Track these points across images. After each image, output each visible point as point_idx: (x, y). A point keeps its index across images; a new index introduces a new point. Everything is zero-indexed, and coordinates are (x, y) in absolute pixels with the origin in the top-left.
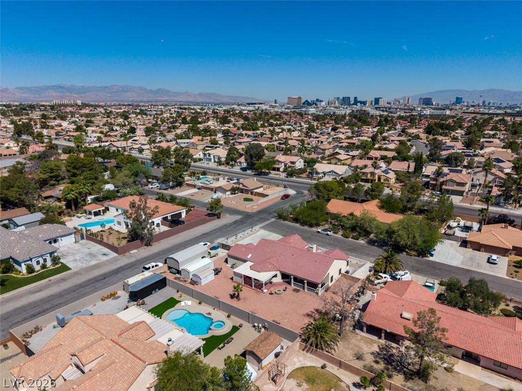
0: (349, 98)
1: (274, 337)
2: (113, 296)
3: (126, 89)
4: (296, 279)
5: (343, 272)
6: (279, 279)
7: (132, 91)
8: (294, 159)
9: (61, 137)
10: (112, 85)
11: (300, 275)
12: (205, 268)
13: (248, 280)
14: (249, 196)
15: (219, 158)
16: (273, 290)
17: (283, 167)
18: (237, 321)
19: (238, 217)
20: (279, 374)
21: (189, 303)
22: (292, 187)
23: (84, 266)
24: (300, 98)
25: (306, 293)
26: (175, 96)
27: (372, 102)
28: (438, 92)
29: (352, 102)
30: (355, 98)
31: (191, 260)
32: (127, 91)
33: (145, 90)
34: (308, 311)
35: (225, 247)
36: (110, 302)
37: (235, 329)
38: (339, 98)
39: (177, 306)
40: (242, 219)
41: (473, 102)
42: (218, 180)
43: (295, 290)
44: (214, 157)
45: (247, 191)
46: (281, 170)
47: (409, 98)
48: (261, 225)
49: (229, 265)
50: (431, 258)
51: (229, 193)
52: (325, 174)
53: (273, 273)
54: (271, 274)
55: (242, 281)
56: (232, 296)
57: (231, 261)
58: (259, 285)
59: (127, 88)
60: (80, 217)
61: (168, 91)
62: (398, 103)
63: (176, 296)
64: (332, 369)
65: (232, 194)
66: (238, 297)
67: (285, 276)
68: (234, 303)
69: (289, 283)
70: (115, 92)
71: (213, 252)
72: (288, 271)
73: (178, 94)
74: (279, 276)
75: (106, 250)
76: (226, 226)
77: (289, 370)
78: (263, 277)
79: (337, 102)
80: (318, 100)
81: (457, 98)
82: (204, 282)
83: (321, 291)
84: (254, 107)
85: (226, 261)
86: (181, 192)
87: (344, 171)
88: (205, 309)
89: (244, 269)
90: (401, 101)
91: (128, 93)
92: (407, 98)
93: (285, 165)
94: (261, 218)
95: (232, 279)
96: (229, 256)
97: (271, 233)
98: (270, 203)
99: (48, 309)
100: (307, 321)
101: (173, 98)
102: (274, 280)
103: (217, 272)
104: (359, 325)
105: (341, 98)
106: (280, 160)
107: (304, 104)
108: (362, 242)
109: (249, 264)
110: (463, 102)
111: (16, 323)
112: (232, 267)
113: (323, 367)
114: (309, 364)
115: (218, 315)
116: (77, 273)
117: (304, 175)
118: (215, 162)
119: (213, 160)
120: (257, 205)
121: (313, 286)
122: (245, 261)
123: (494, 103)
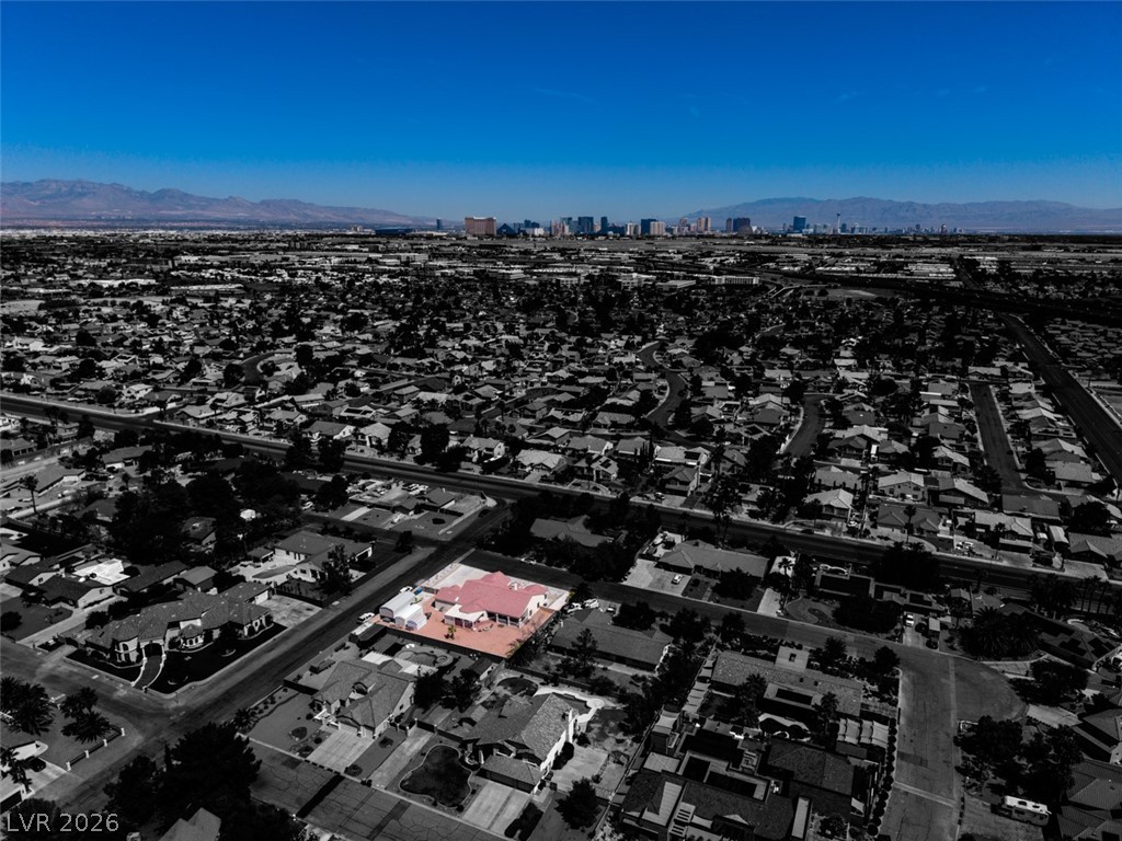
0: (591, 219)
1: (486, 661)
2: (343, 646)
3: (78, 190)
4: (500, 616)
5: (541, 605)
6: (486, 618)
7: (94, 193)
8: (491, 442)
9: (65, 391)
10: (43, 181)
11: (504, 613)
12: (416, 615)
13: (458, 621)
14: (437, 515)
15: (379, 441)
16: (481, 627)
17: (477, 456)
18: (457, 655)
19: (432, 550)
20: (492, 683)
21: (413, 645)
22: (491, 493)
23: (297, 623)
24: (490, 220)
25: (509, 627)
26: (203, 208)
27: (636, 227)
28: (764, 202)
29: (598, 228)
30: (604, 220)
31: (401, 608)
32: (82, 195)
33: (129, 191)
34: (510, 641)
35: (427, 590)
36: (342, 651)
37: (455, 660)
38: (570, 219)
39: (403, 649)
40: (436, 552)
41: (825, 227)
42: (389, 487)
43: (500, 626)
44: (370, 438)
45: (434, 509)
46: (474, 460)
47: (707, 219)
48: (461, 559)
49: (437, 609)
50: (624, 583)
51: (412, 513)
52: (533, 468)
53: (481, 613)
54: (478, 614)
55: (453, 623)
56: (447, 637)
57: (438, 605)
58: (469, 625)
59: (82, 188)
60: (245, 566)
61: (186, 195)
62: (686, 228)
63: (399, 641)
64: (527, 677)
65: (415, 513)
66: (452, 637)
67: (491, 615)
68: (449, 641)
69: (495, 620)
70: (50, 197)
71: (418, 597)
72: (493, 610)
73: (210, 202)
74: (486, 615)
75: (307, 605)
76: (421, 564)
77: (498, 681)
78: (472, 617)
79: (567, 228)
80: (528, 224)
81: (796, 219)
82: (419, 627)
83: (521, 624)
84: (399, 258)
85: (433, 605)
86: (347, 514)
87: (556, 462)
88: (427, 649)
89: (454, 612)
90: (692, 225)
91: (85, 200)
92: (703, 220)
93: (480, 453)
94: (459, 549)
95: (443, 621)
96: (437, 600)
97: (472, 568)
98: (467, 525)
99: (292, 664)
100: (510, 648)
101: (198, 212)
102: (482, 619)
103: (428, 616)
104: (549, 647)
105: (575, 219)
106: (471, 446)
107: (499, 231)
108: (564, 569)
109: (457, 607)
110: (808, 227)
111: (287, 667)
112: (441, 610)
113: (522, 676)
114: (511, 676)
115: (439, 652)
116: (294, 631)
117: (505, 469)
118: (372, 446)
119: (368, 444)
120: (450, 530)
121: (515, 620)
122: (453, 604)
123: (861, 229)
